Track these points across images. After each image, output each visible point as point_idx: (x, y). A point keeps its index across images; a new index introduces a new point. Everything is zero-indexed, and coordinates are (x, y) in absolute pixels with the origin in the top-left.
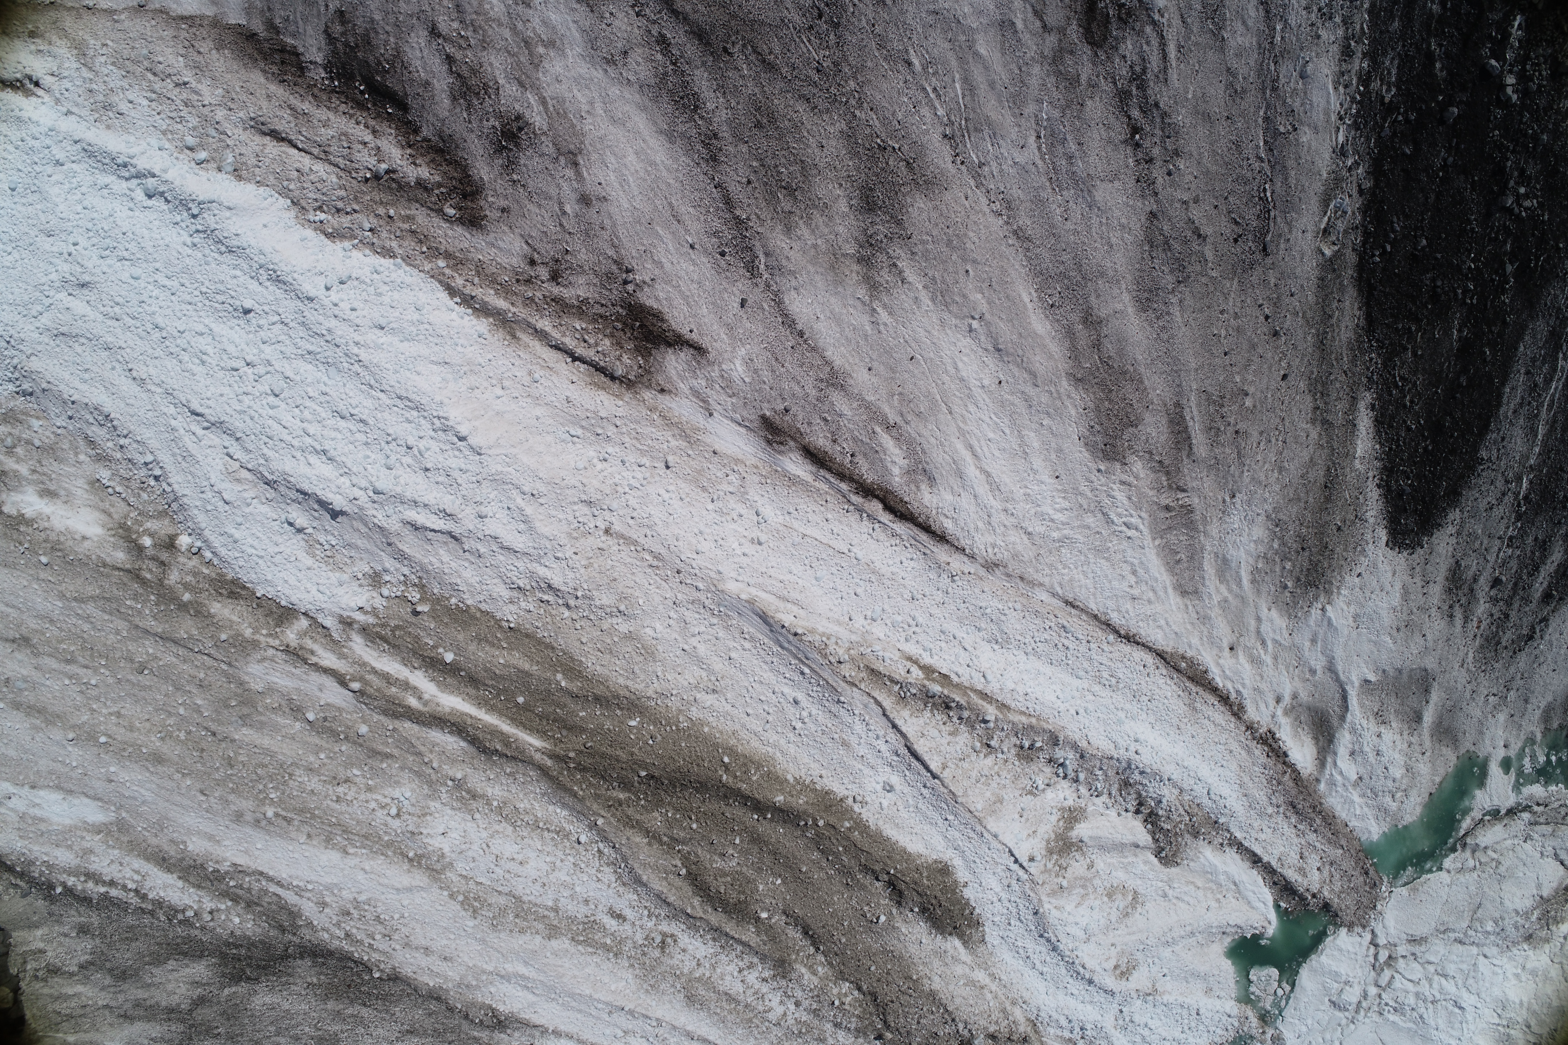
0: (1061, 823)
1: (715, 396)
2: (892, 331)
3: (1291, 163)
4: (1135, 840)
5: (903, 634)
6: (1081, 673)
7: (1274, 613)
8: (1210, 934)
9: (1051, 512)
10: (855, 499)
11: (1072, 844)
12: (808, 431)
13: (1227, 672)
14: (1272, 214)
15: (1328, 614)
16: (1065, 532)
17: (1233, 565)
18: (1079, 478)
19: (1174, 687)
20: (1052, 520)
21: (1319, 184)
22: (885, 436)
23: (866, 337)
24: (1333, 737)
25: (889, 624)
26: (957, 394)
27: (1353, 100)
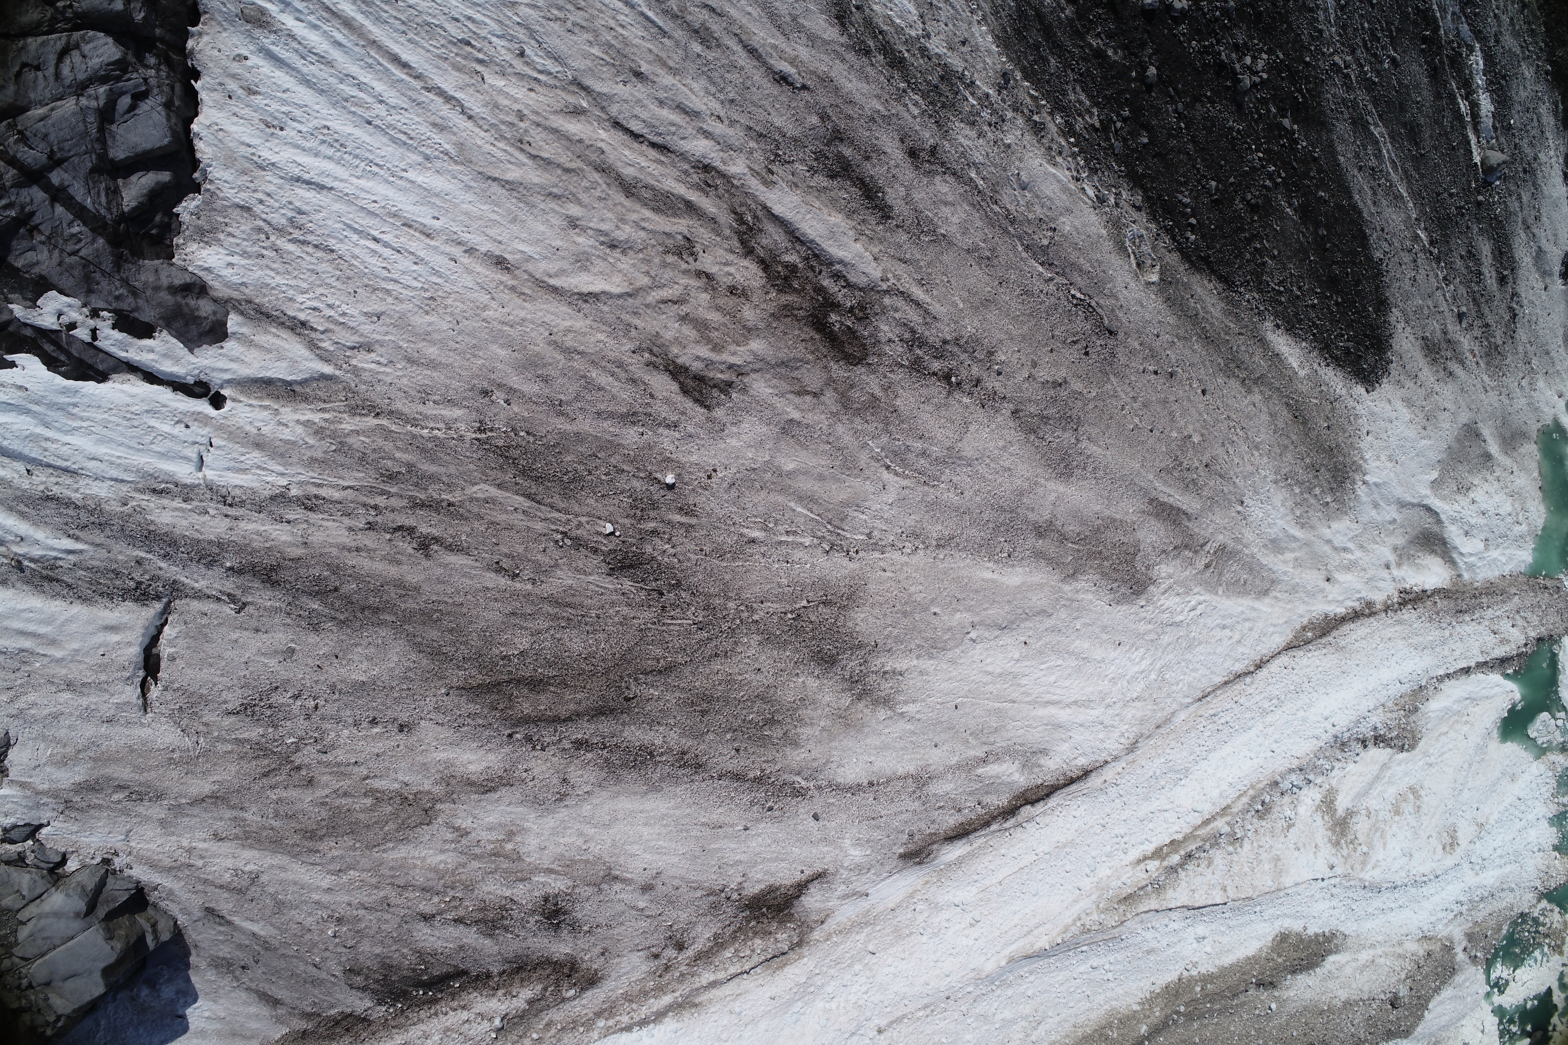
0: (1326, 818)
1: (858, 885)
2: (926, 710)
3: (1073, 256)
4: (1381, 763)
6: (1250, 724)
7: (1335, 525)
9: (1137, 668)
11: (1345, 819)
12: (937, 827)
13: (1340, 598)
14: (1093, 304)
15: (1370, 482)
16: (1158, 666)
17: (1280, 536)
18: (1134, 626)
19: (1316, 653)
20: (1143, 672)
21: (1106, 243)
22: (987, 769)
23: (913, 733)
24: (1444, 539)
25: (1104, 859)
26: (1006, 686)
27: (1074, 156)
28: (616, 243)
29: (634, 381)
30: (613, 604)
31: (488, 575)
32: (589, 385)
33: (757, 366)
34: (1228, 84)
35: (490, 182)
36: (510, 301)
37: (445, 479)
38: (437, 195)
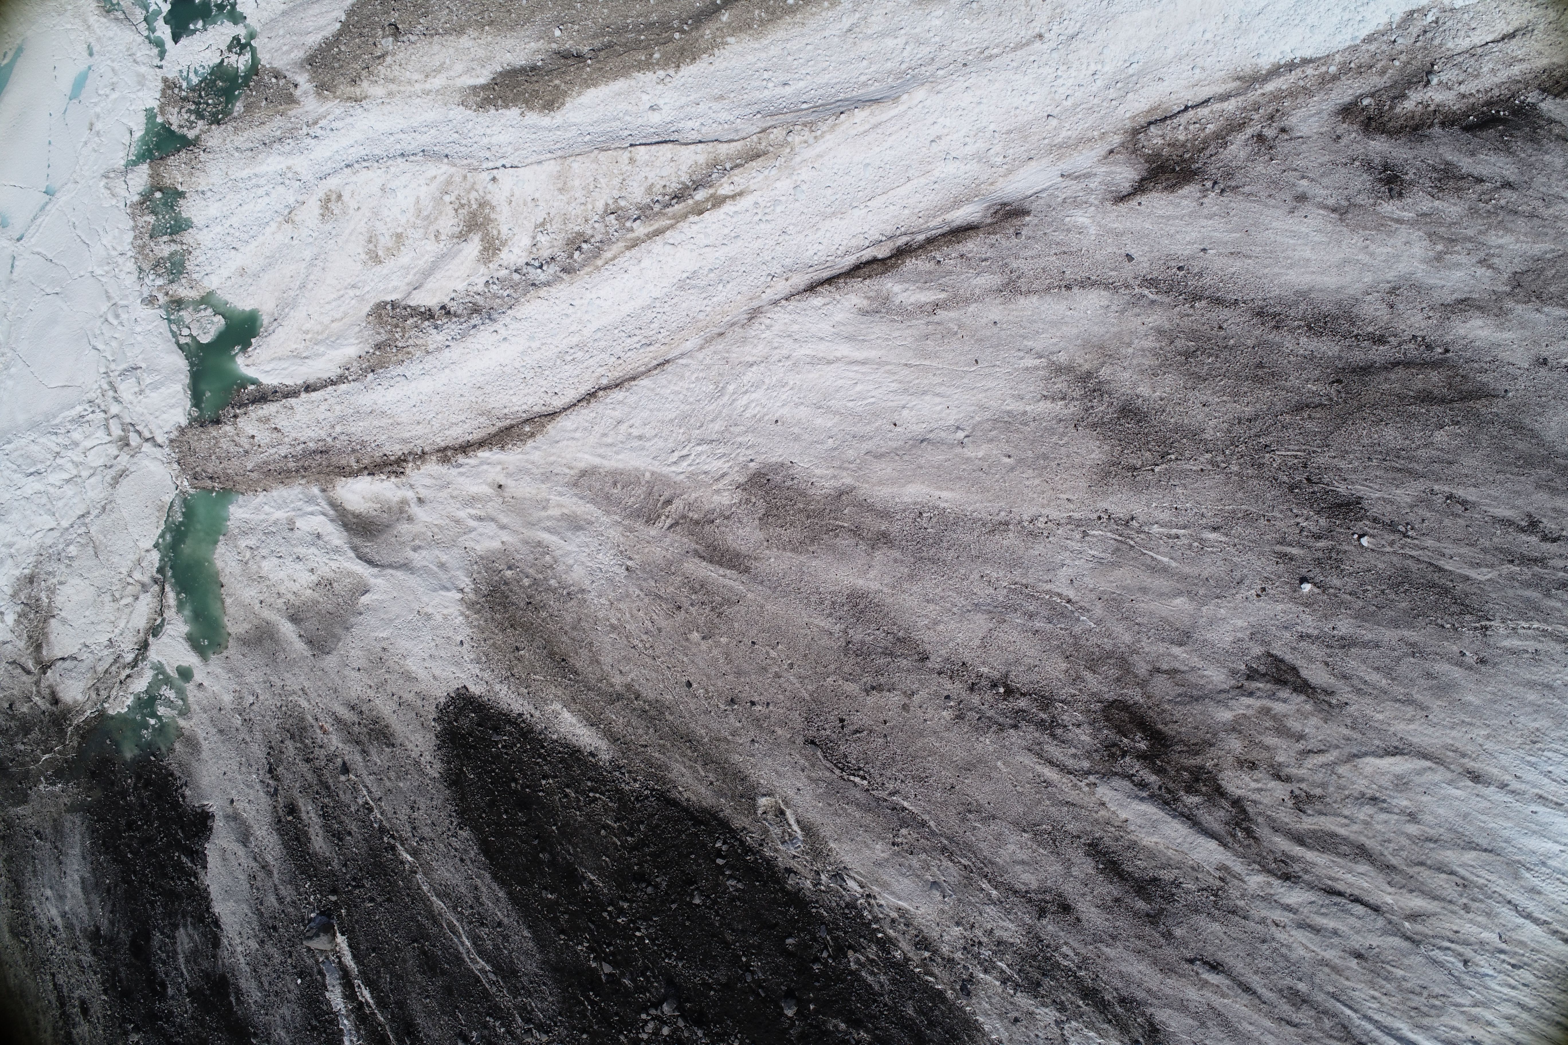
0: (495, 232)
1: (1075, 187)
2: (1012, 360)
3: (868, 818)
4: (422, 289)
5: (764, 204)
6: (599, 335)
7: (496, 545)
8: (287, 304)
9: (754, 396)
10: (904, 239)
11: (470, 231)
12: (987, 241)
13: (485, 467)
14: (837, 771)
15: (454, 591)
16: (727, 397)
17: (569, 534)
18: (760, 440)
19: (516, 409)
20: (746, 392)
21: (829, 834)
22: (934, 298)
23: (1024, 338)
24: (347, 531)
25: (782, 198)
26: (917, 381)
27: (876, 920)
28: (1373, 802)
29: (1344, 677)
30: (1355, 471)
31: (1474, 498)
32: (1388, 672)
33: (1223, 696)
34: (688, 1005)
35: (1490, 848)
36: (1466, 744)
37: (1517, 584)
38: (1534, 832)
